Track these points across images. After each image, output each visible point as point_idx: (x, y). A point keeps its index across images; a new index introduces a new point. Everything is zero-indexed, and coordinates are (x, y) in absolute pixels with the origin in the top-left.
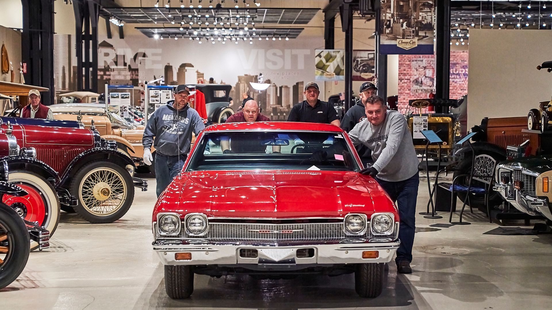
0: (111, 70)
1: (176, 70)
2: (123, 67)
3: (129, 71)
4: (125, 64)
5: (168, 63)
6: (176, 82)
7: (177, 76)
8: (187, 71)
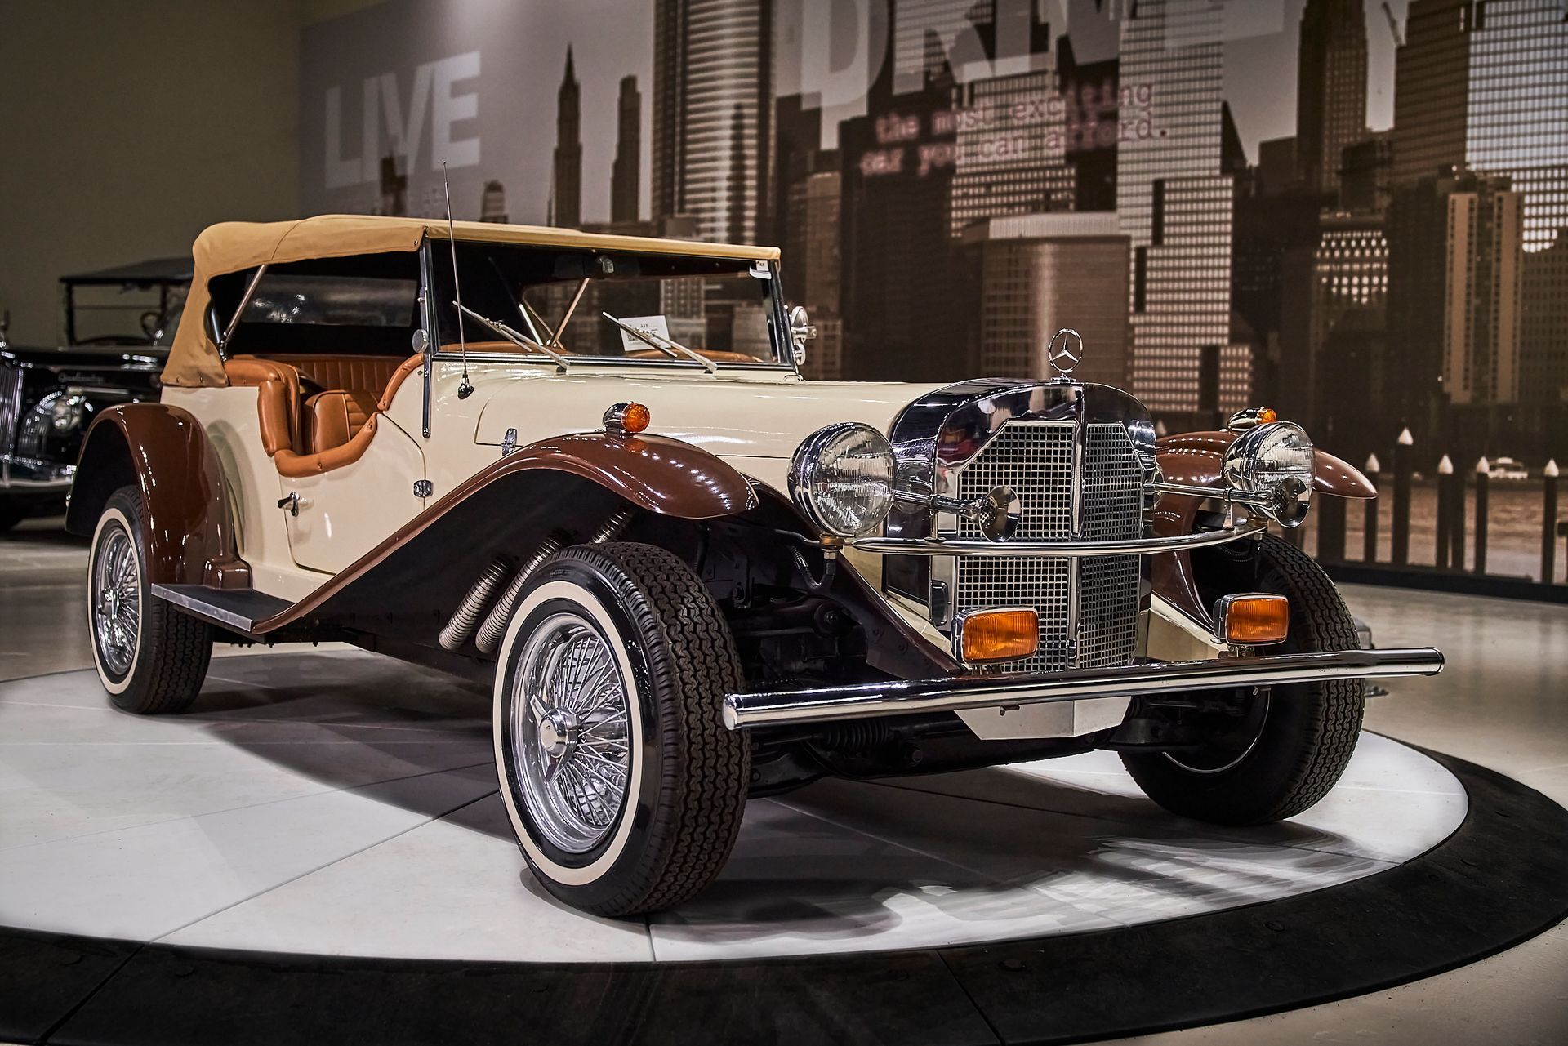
0: (960, 100)
1: (1394, 24)
2: (1022, 64)
3: (1063, 88)
4: (1038, 39)
6: (1390, 143)
7: (1398, 83)
8: (1490, 16)
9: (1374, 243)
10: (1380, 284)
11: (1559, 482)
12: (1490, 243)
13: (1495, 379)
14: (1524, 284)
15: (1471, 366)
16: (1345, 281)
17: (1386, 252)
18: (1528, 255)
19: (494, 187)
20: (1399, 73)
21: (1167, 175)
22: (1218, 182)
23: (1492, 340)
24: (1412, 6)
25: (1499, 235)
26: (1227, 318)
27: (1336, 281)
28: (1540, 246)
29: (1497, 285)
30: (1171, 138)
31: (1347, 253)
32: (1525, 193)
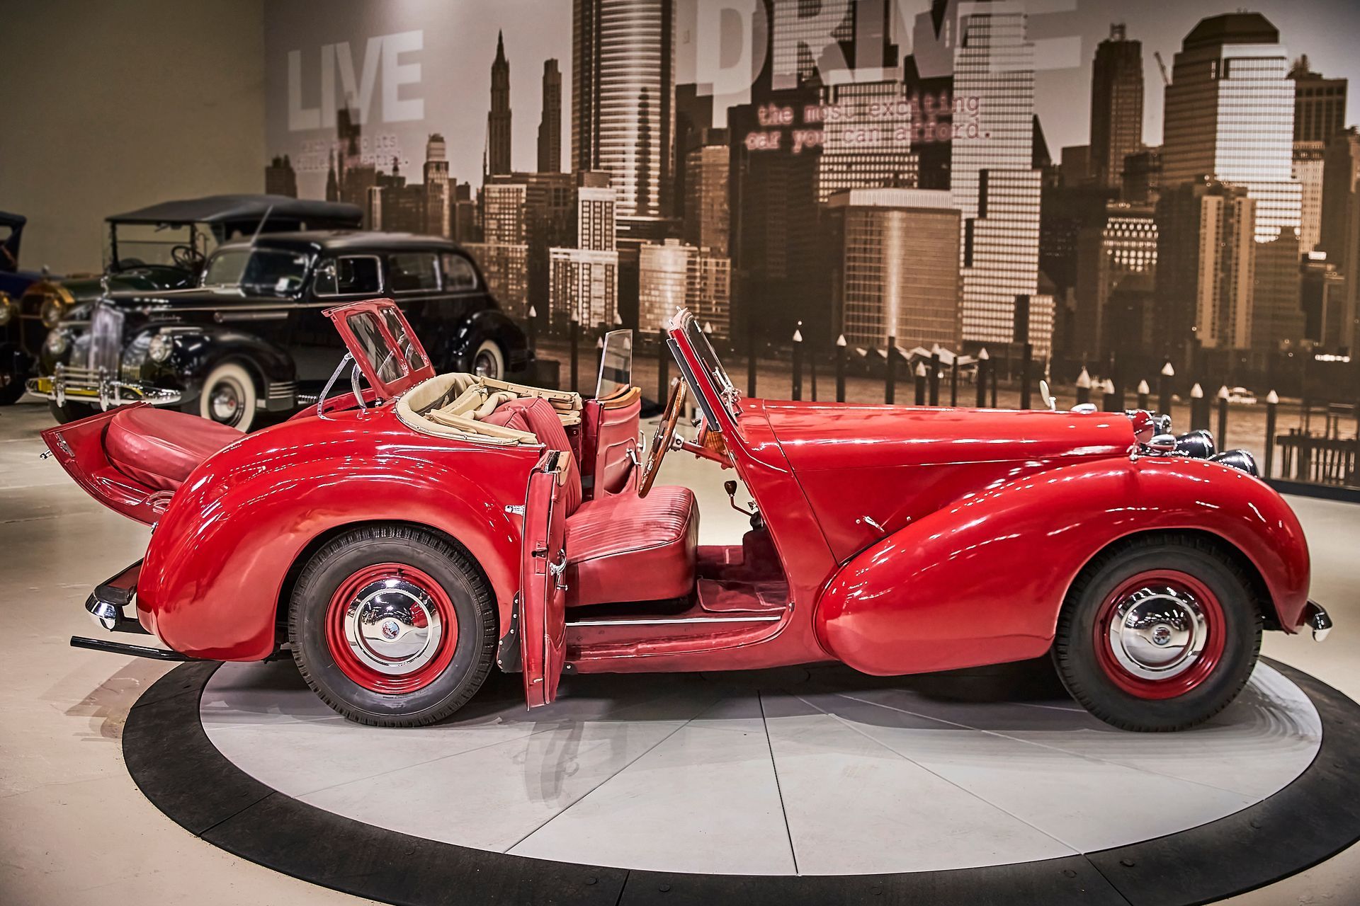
0: (826, 98)
1: (1163, 69)
4: (889, 56)
5: (1117, 23)
6: (1160, 155)
7: (1167, 113)
8: (1234, 69)
9: (1147, 227)
10: (1151, 258)
11: (1278, 408)
12: (1231, 233)
13: (1234, 331)
14: (1256, 265)
15: (1217, 322)
16: (1125, 254)
17: (1156, 235)
18: (1259, 246)
19: (436, 139)
20: (1167, 104)
21: (990, 167)
22: (1030, 175)
23: (1232, 304)
24: (1177, 56)
25: (1239, 228)
26: (1035, 276)
27: (1118, 253)
28: (1267, 239)
29: (1237, 264)
30: (994, 138)
31: (1127, 234)
32: (1257, 200)
